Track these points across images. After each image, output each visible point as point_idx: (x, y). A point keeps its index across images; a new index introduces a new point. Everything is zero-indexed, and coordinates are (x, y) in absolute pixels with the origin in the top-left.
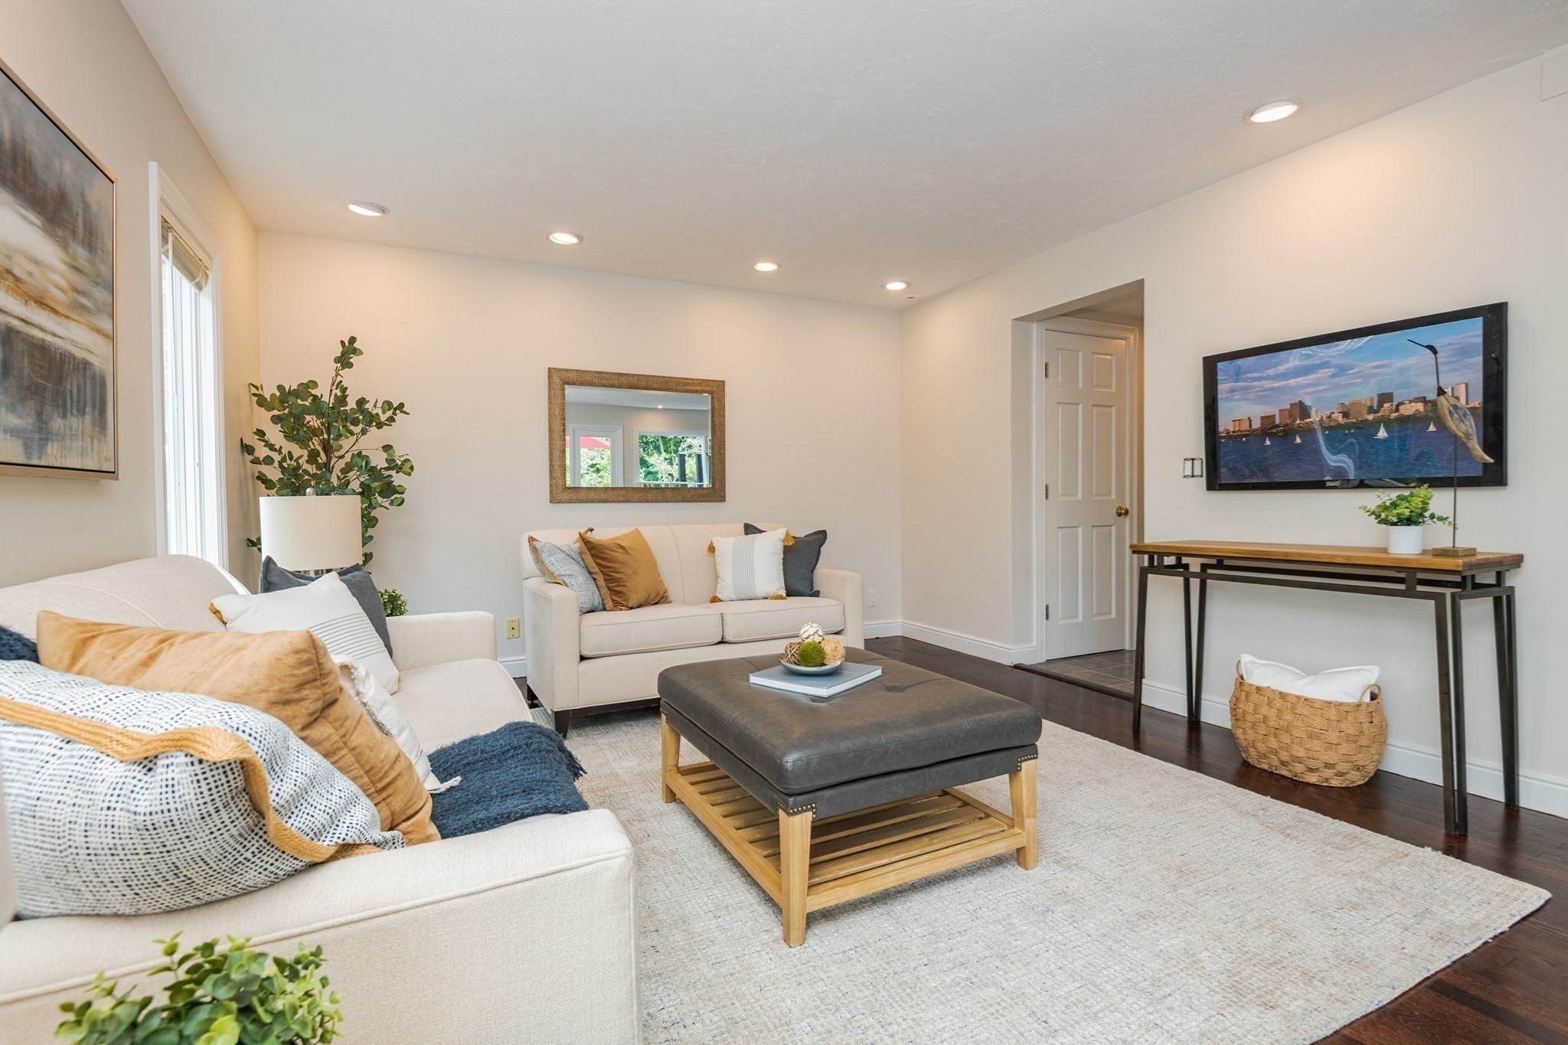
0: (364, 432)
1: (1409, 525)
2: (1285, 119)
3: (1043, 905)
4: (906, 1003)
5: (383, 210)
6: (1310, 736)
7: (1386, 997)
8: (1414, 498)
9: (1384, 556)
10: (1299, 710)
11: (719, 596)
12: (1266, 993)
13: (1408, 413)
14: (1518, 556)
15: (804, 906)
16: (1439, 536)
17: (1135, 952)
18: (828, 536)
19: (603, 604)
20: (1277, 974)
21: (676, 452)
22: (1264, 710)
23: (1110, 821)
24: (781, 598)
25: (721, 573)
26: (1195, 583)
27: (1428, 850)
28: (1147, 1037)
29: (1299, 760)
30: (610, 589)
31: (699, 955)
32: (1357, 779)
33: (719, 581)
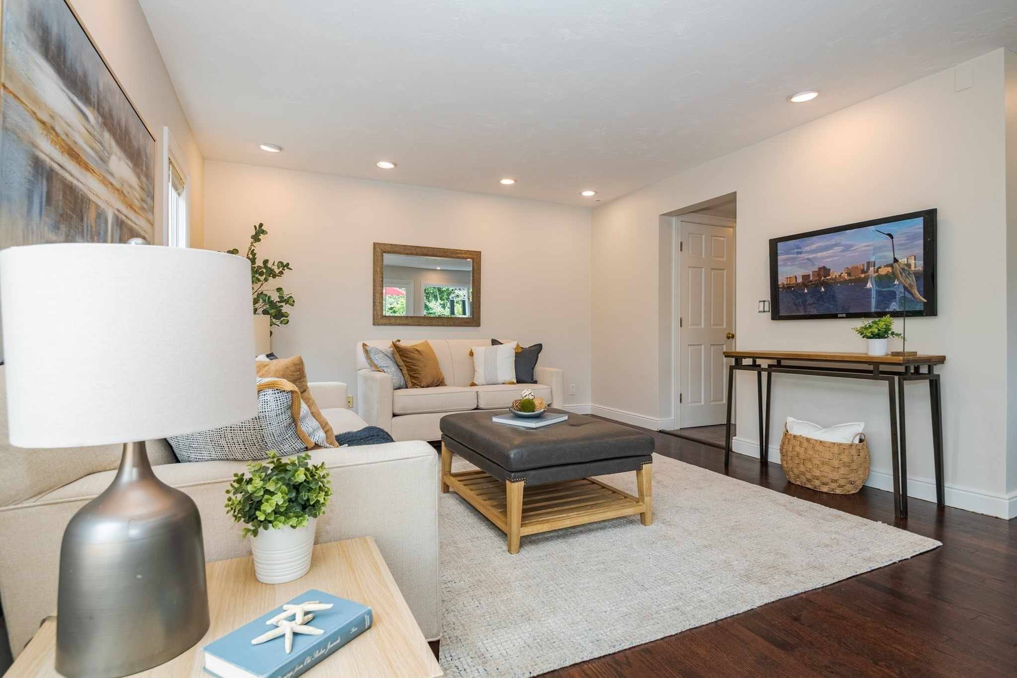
0: (266, 280)
1: (879, 338)
2: (809, 101)
3: (651, 540)
4: (571, 576)
5: (280, 149)
6: (823, 463)
7: (828, 582)
8: (880, 323)
9: (866, 356)
10: (817, 448)
11: (475, 382)
12: (764, 578)
13: (883, 273)
14: (942, 356)
15: (519, 533)
16: (896, 345)
17: (697, 560)
18: (543, 347)
19: (406, 385)
20: (772, 571)
21: (448, 299)
22: (798, 449)
23: (698, 506)
24: (513, 383)
25: (476, 368)
26: (764, 375)
27: (880, 523)
28: (694, 592)
29: (817, 478)
30: (410, 376)
31: (463, 556)
32: (852, 490)
33: (476, 373)
